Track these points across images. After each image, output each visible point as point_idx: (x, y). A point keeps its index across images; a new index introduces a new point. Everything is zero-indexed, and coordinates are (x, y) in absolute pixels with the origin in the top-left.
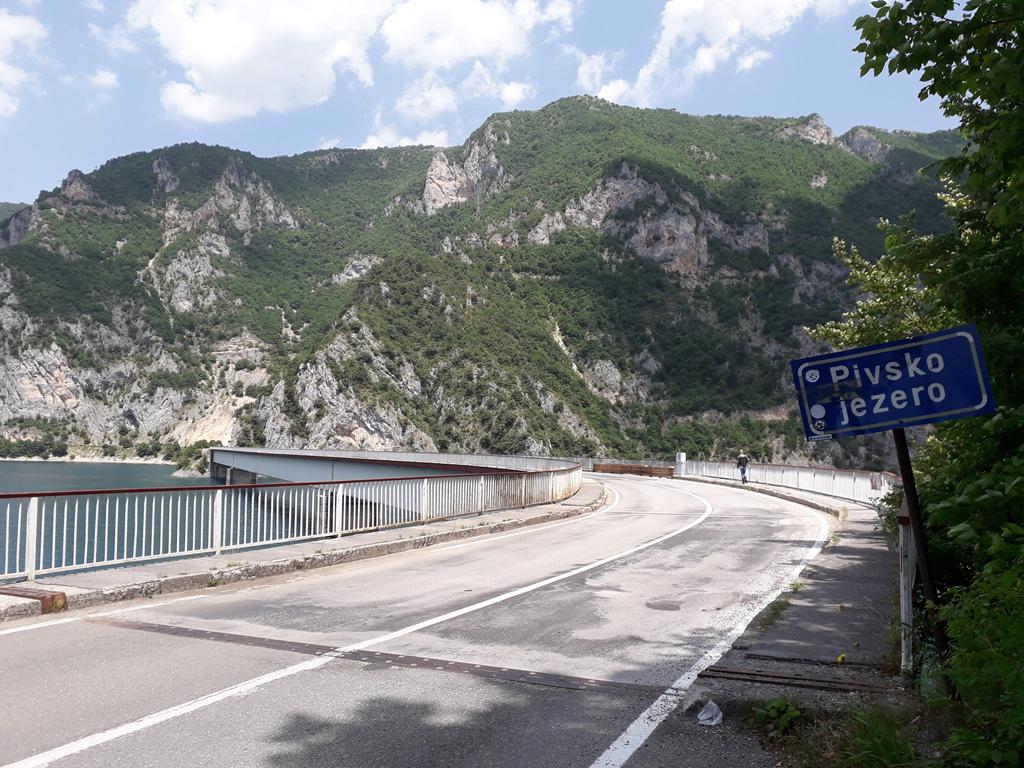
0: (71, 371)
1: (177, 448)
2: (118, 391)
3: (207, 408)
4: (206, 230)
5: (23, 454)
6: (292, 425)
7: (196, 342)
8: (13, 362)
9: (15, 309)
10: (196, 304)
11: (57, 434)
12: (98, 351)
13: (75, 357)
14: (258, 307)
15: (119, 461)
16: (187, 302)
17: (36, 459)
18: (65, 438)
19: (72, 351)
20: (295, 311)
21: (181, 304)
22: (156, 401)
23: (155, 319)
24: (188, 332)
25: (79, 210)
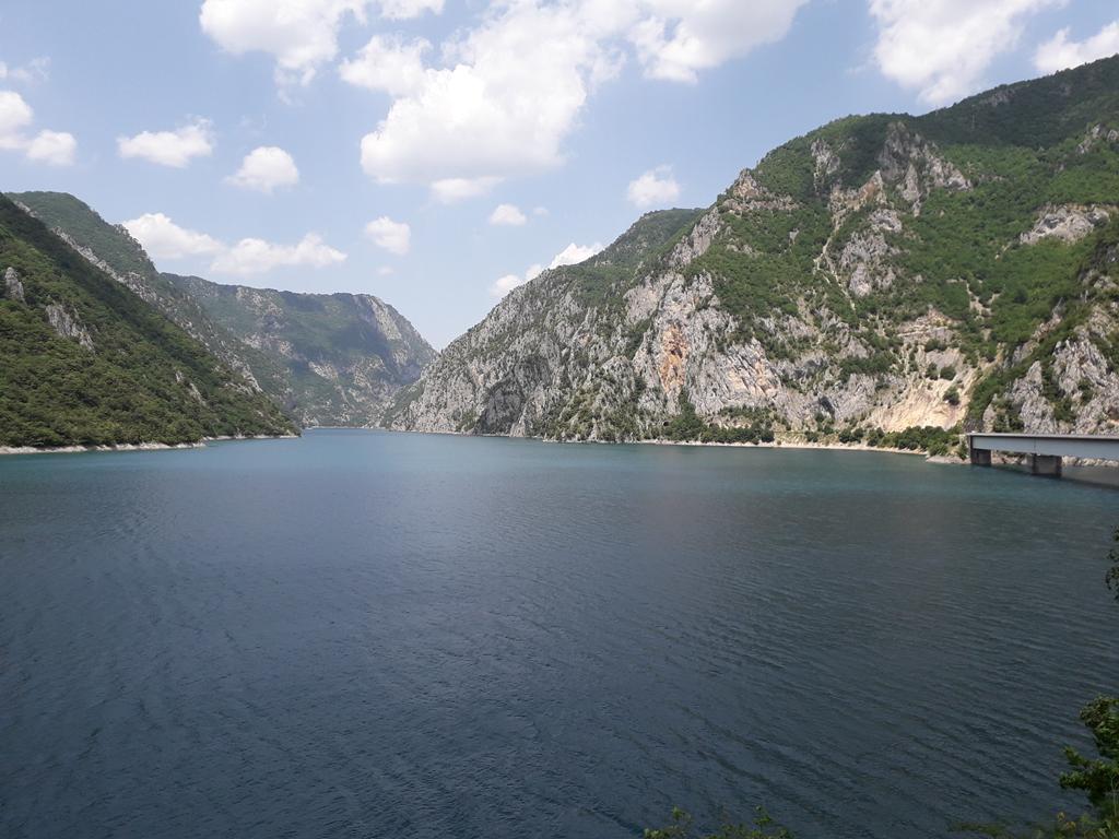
0: (769, 363)
1: (880, 434)
2: (810, 379)
3: (900, 392)
4: (876, 207)
5: (738, 440)
6: (1055, 410)
7: (880, 326)
8: (721, 358)
9: (718, 310)
10: (874, 286)
11: (762, 422)
12: (790, 342)
13: (771, 349)
14: (939, 281)
15: (823, 447)
16: (867, 285)
17: (748, 444)
18: (769, 425)
19: (768, 344)
20: (980, 282)
22: (850, 387)
23: (838, 305)
24: (871, 316)
25: (751, 208)
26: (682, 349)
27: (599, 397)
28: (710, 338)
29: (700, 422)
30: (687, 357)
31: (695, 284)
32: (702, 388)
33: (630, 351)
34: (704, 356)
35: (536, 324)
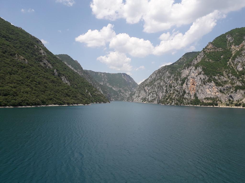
0: (216, 87)
2: (227, 91)
4: (243, 49)
5: (209, 105)
8: (204, 86)
9: (203, 75)
10: (243, 68)
11: (215, 101)
12: (222, 82)
13: (217, 84)
15: (231, 107)
16: (241, 68)
17: (211, 106)
18: (217, 102)
19: (216, 82)
21: (240, 69)
22: (237, 93)
23: (234, 73)
24: (243, 76)
25: (211, 51)
26: (195, 84)
27: (174, 95)
28: (202, 81)
29: (199, 101)
30: (196, 86)
31: (198, 69)
32: (200, 93)
33: (182, 84)
34: (200, 85)
35: (160, 79)
